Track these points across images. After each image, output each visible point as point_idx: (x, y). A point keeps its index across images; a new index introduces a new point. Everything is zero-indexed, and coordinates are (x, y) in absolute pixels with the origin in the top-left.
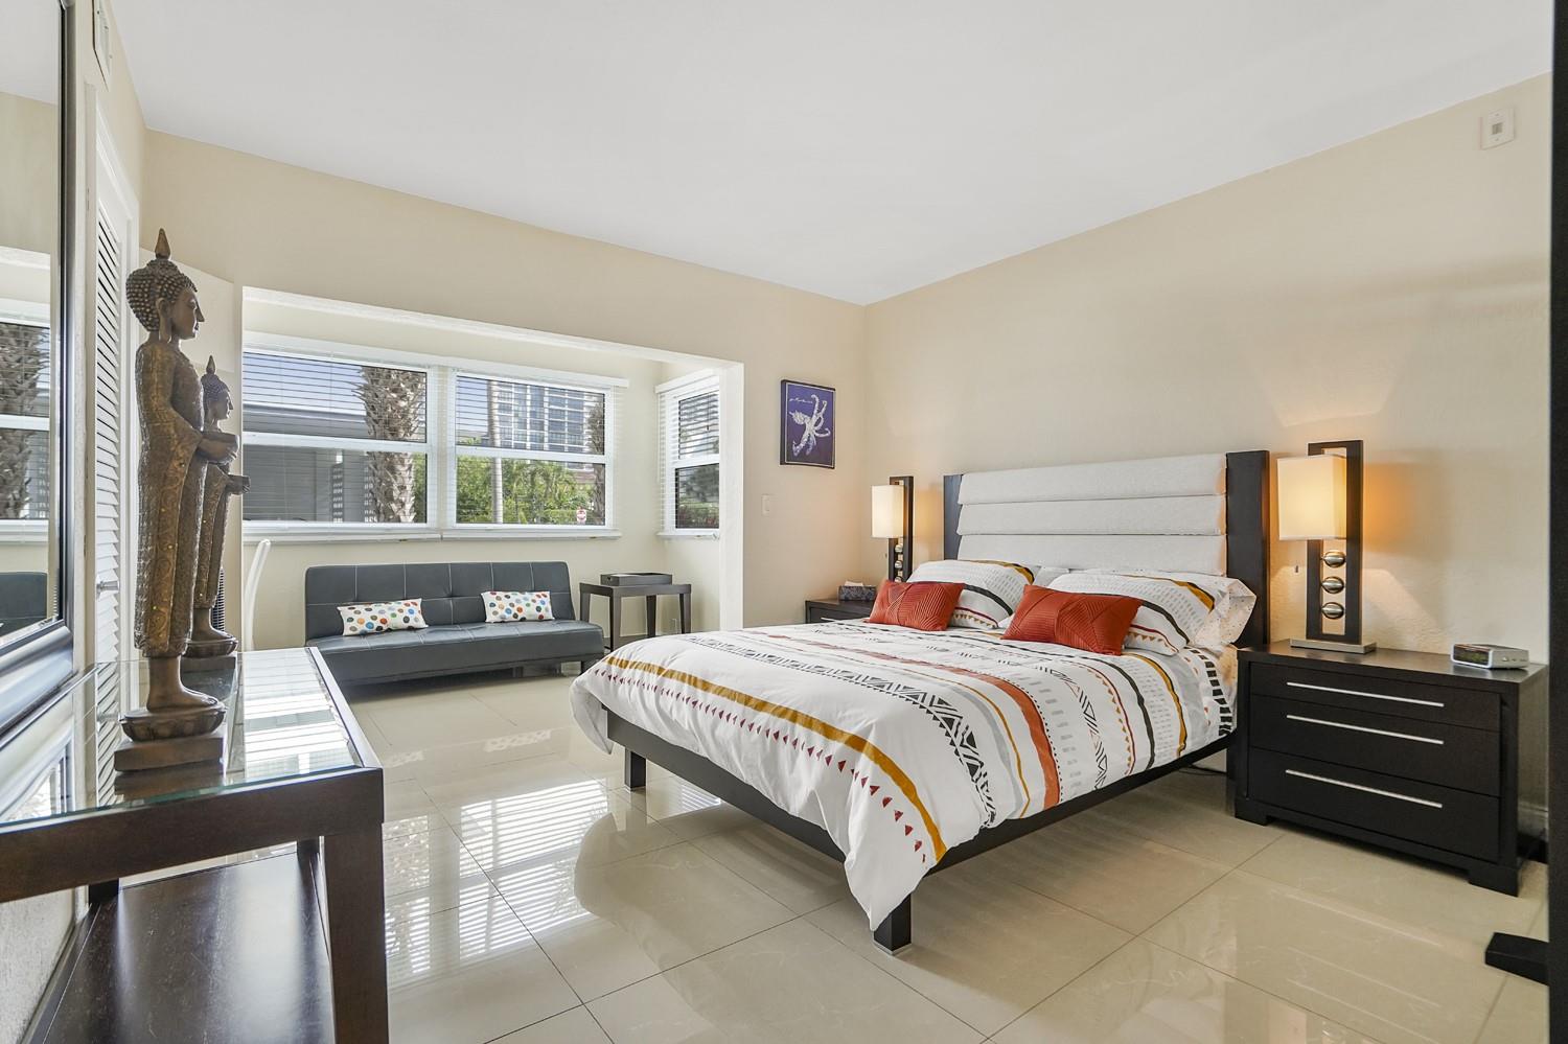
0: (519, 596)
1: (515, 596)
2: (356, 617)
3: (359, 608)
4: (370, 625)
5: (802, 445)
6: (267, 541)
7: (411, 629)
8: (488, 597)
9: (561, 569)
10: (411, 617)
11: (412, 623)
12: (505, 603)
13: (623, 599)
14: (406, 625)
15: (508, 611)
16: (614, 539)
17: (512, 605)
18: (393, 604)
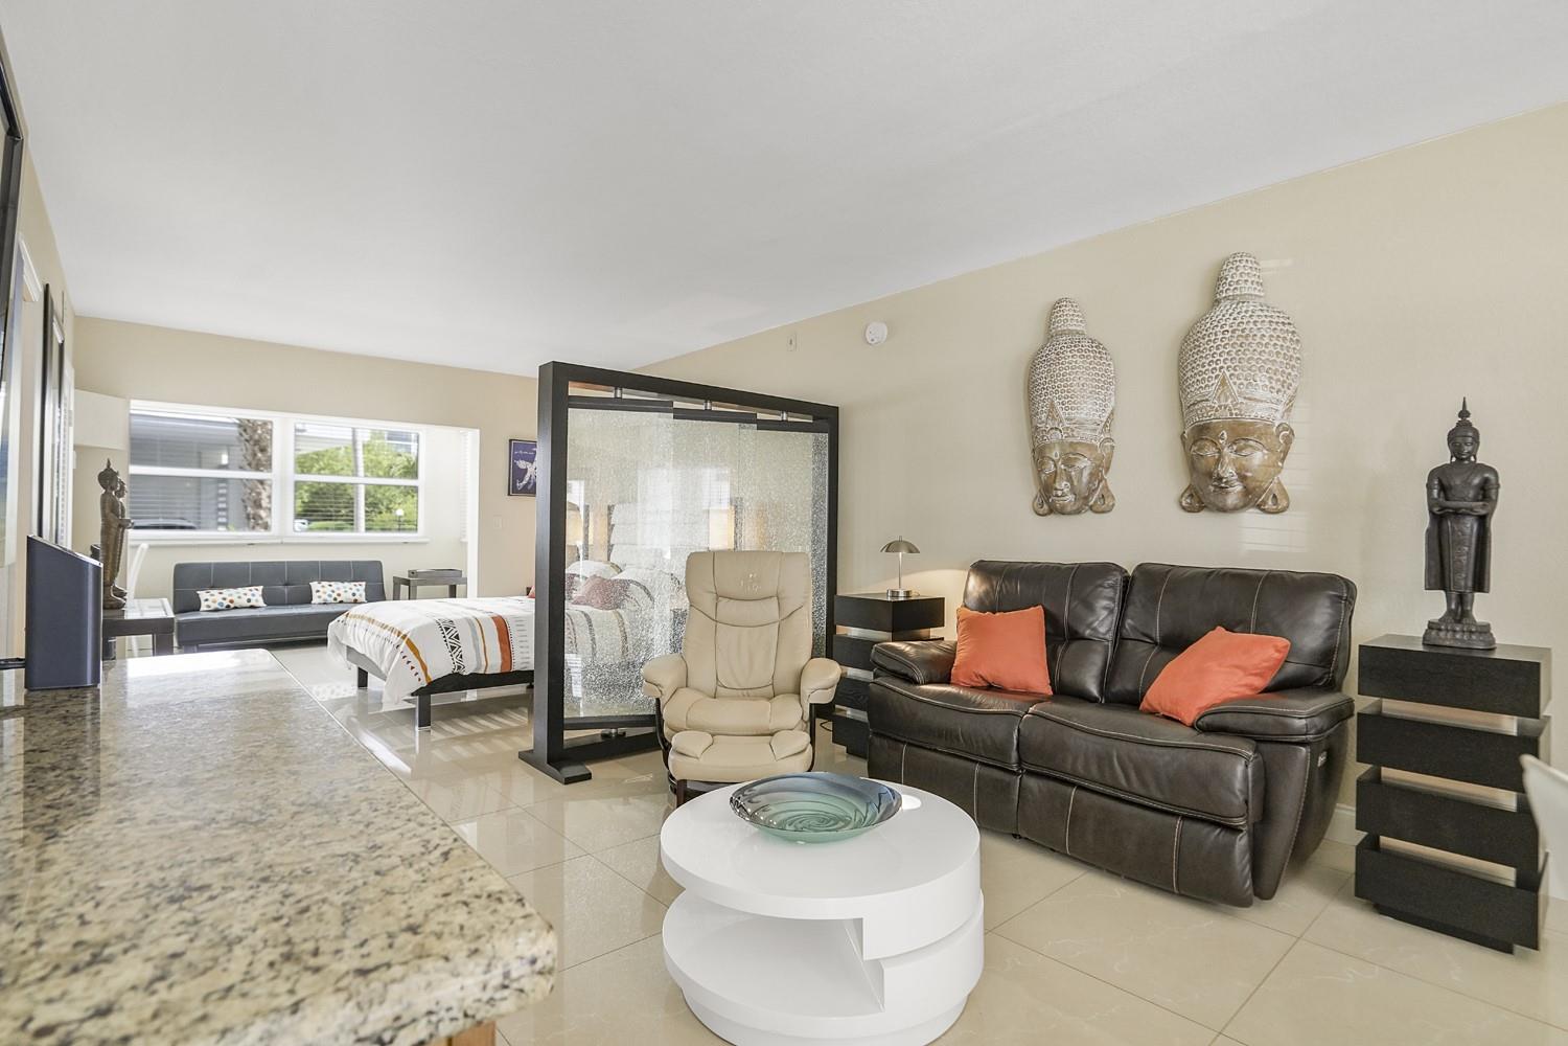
0: (340, 584)
1: (335, 585)
2: (211, 598)
3: (212, 592)
4: (221, 604)
5: (524, 482)
6: (145, 545)
7: (252, 607)
8: (315, 585)
9: (377, 566)
10: (253, 599)
11: (253, 603)
12: (328, 590)
13: (418, 587)
14: (249, 604)
15: (330, 596)
16: (425, 543)
17: (333, 592)
18: (240, 589)
